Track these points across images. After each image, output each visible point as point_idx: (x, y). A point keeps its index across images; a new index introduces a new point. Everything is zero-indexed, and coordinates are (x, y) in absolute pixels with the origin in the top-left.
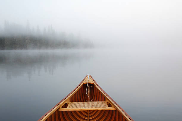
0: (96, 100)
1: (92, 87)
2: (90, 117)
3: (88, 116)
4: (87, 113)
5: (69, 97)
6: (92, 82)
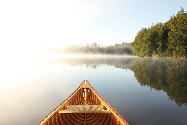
0: (92, 103)
1: (88, 91)
4: (84, 115)
5: (68, 100)
6: (89, 87)
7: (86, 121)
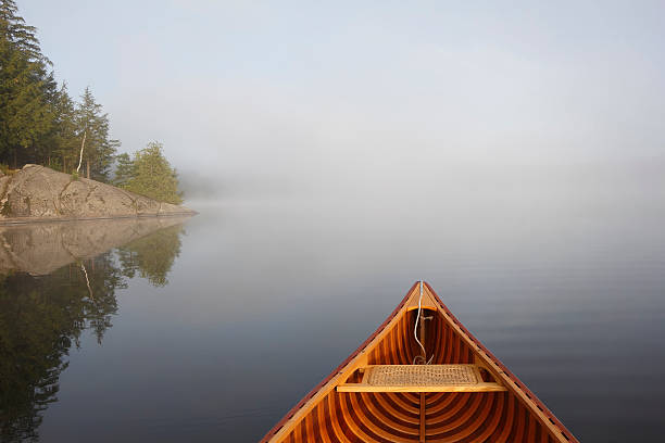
1: (431, 318)
2: (427, 407)
3: (423, 405)
4: (418, 397)
5: (366, 350)
6: (433, 305)
7: (427, 427)
